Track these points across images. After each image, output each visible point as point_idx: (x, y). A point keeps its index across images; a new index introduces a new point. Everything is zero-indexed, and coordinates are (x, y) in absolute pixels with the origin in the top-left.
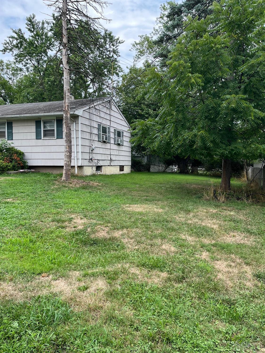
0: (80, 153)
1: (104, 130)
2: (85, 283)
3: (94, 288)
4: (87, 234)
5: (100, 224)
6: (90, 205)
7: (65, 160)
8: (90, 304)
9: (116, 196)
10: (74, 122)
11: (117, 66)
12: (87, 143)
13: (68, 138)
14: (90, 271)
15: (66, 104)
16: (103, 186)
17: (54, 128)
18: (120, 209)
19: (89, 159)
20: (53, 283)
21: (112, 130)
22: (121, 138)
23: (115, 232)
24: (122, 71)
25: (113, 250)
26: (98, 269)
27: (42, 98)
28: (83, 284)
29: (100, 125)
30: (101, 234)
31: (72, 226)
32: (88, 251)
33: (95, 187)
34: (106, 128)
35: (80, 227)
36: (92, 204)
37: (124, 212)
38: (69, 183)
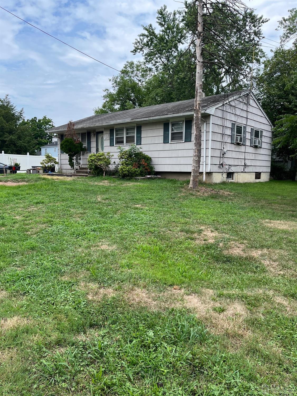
0: (210, 157)
1: (239, 130)
2: (220, 304)
3: (231, 312)
4: (219, 249)
5: (234, 240)
6: (221, 217)
7: (193, 165)
8: (228, 329)
9: (252, 208)
10: (205, 122)
11: (258, 50)
12: (218, 146)
13: (198, 141)
14: (225, 292)
15: (198, 102)
16: (235, 196)
17: (182, 130)
18: (258, 225)
19: (220, 165)
20: (186, 297)
21: (249, 129)
22: (259, 138)
23: (252, 251)
24: (264, 56)
25: (252, 272)
26: (235, 291)
27: (170, 98)
28: (218, 305)
29: (235, 124)
30: (235, 251)
31: (202, 239)
32: (220, 269)
33: (226, 197)
34: (241, 127)
35: (211, 241)
36: (224, 215)
37: (263, 229)
38: (196, 191)
